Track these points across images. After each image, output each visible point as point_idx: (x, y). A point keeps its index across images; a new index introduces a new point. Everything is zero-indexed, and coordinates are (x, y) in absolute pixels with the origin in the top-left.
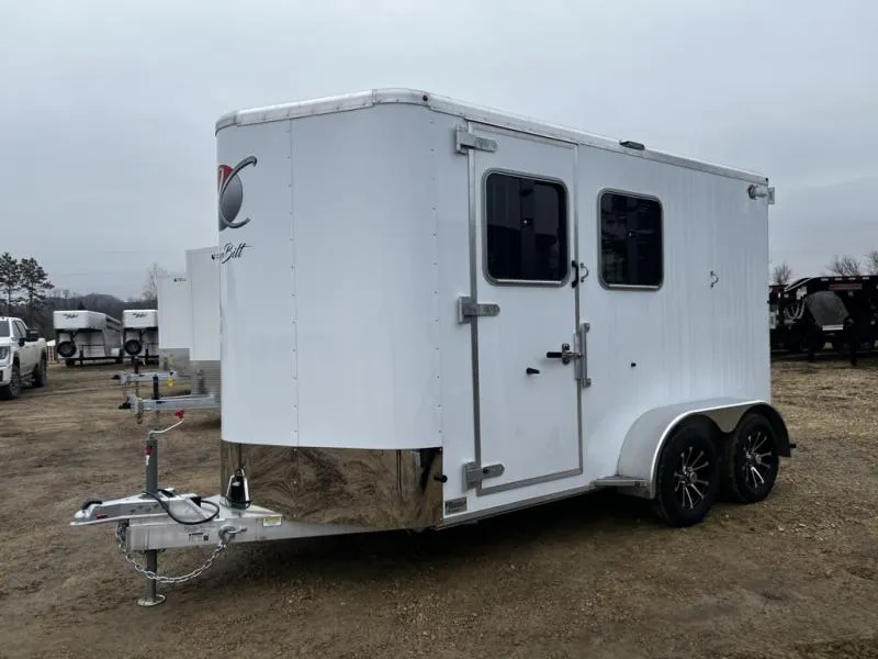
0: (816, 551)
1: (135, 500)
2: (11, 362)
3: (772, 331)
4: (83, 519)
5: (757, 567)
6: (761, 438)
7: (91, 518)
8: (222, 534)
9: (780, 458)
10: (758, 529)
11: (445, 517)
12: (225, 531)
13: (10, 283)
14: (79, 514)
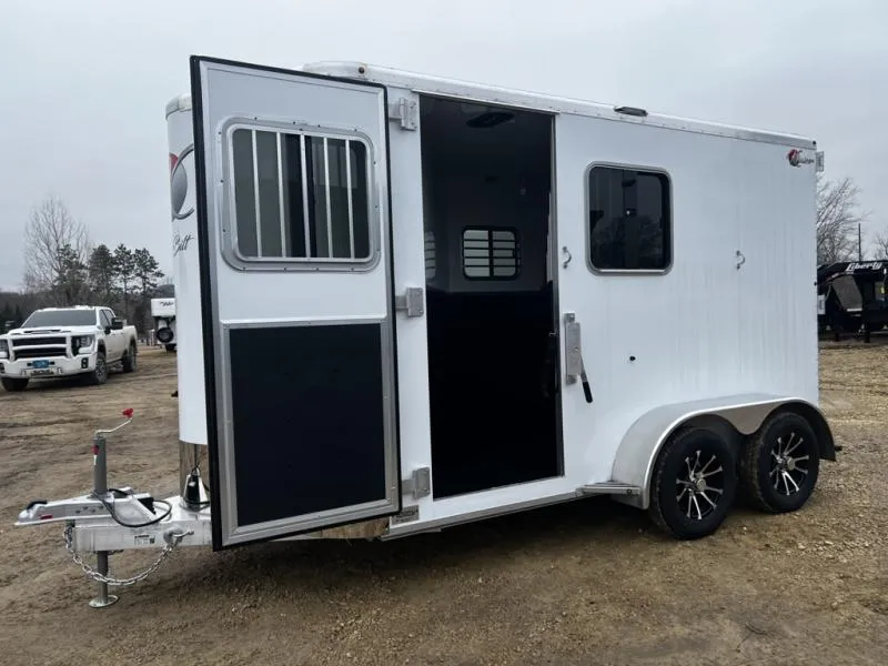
0: (832, 576)
1: (83, 500)
2: (96, 350)
3: (820, 317)
4: (27, 519)
5: (755, 592)
6: (795, 440)
7: (34, 519)
8: (169, 537)
9: (822, 461)
10: (774, 544)
11: (391, 527)
12: (171, 535)
13: (125, 273)
14: (24, 514)
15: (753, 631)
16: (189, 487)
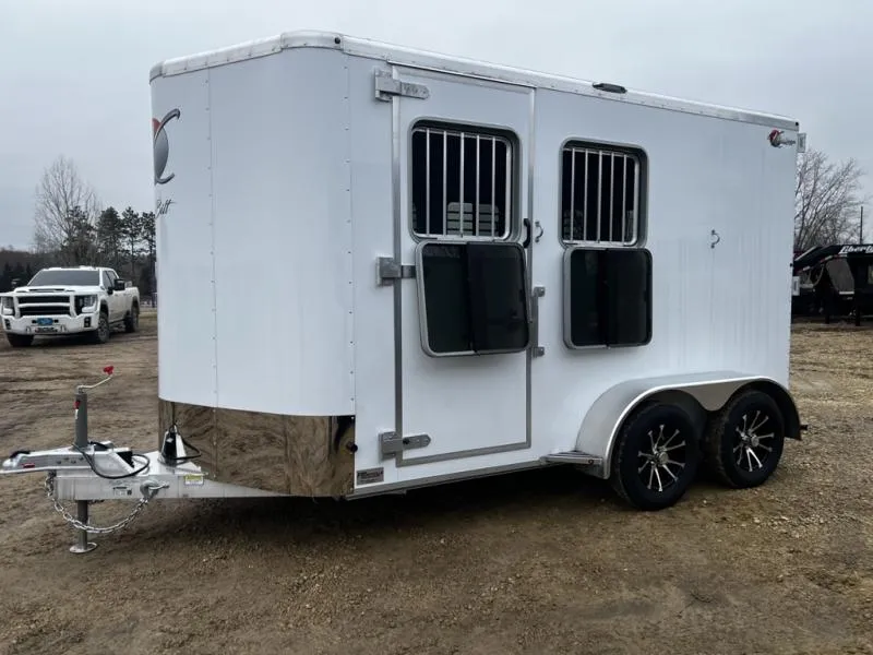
0: (783, 550)
2: (98, 309)
4: (10, 468)
5: (705, 562)
7: (18, 467)
8: (145, 489)
9: (787, 439)
10: (731, 517)
11: (356, 487)
12: (147, 487)
13: (133, 235)
14: (7, 463)
15: (697, 599)
16: (167, 443)
